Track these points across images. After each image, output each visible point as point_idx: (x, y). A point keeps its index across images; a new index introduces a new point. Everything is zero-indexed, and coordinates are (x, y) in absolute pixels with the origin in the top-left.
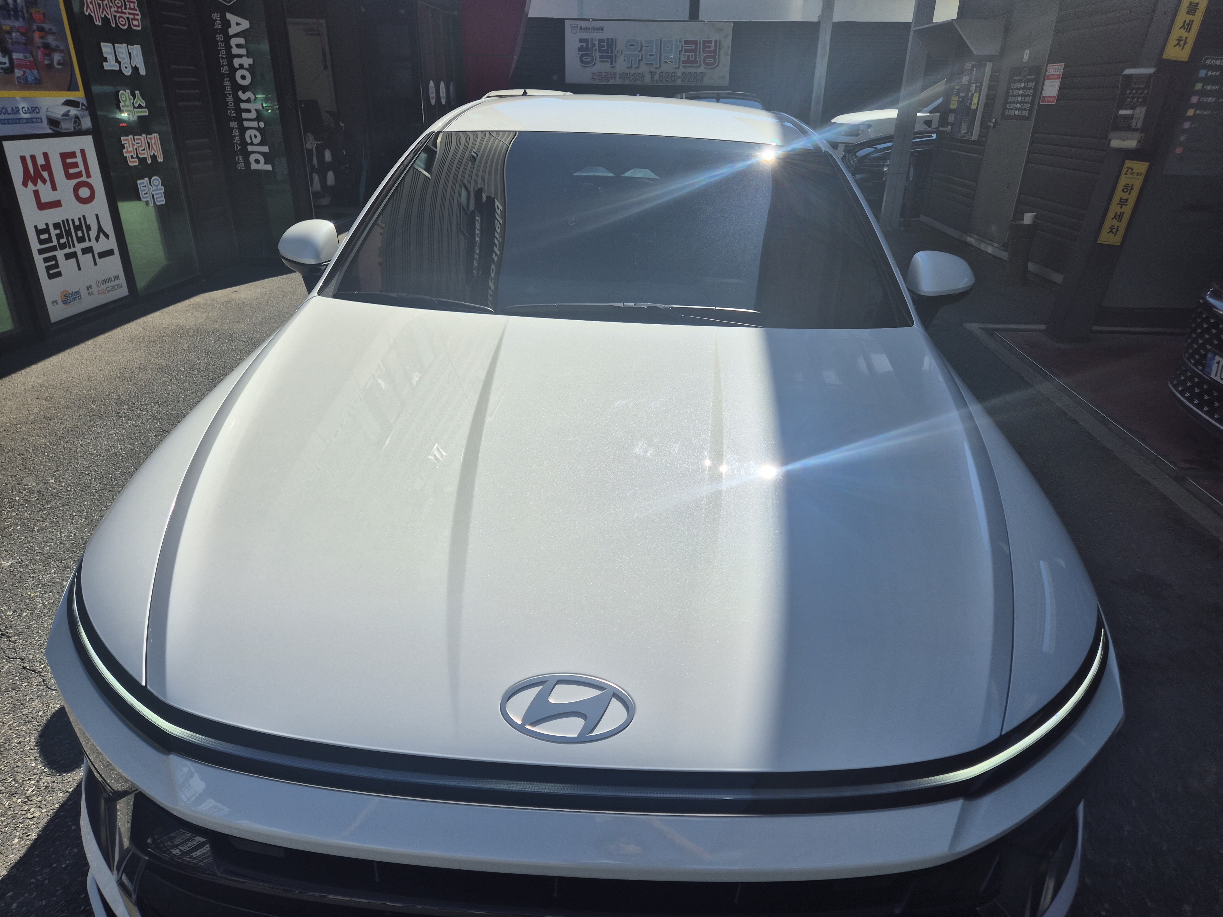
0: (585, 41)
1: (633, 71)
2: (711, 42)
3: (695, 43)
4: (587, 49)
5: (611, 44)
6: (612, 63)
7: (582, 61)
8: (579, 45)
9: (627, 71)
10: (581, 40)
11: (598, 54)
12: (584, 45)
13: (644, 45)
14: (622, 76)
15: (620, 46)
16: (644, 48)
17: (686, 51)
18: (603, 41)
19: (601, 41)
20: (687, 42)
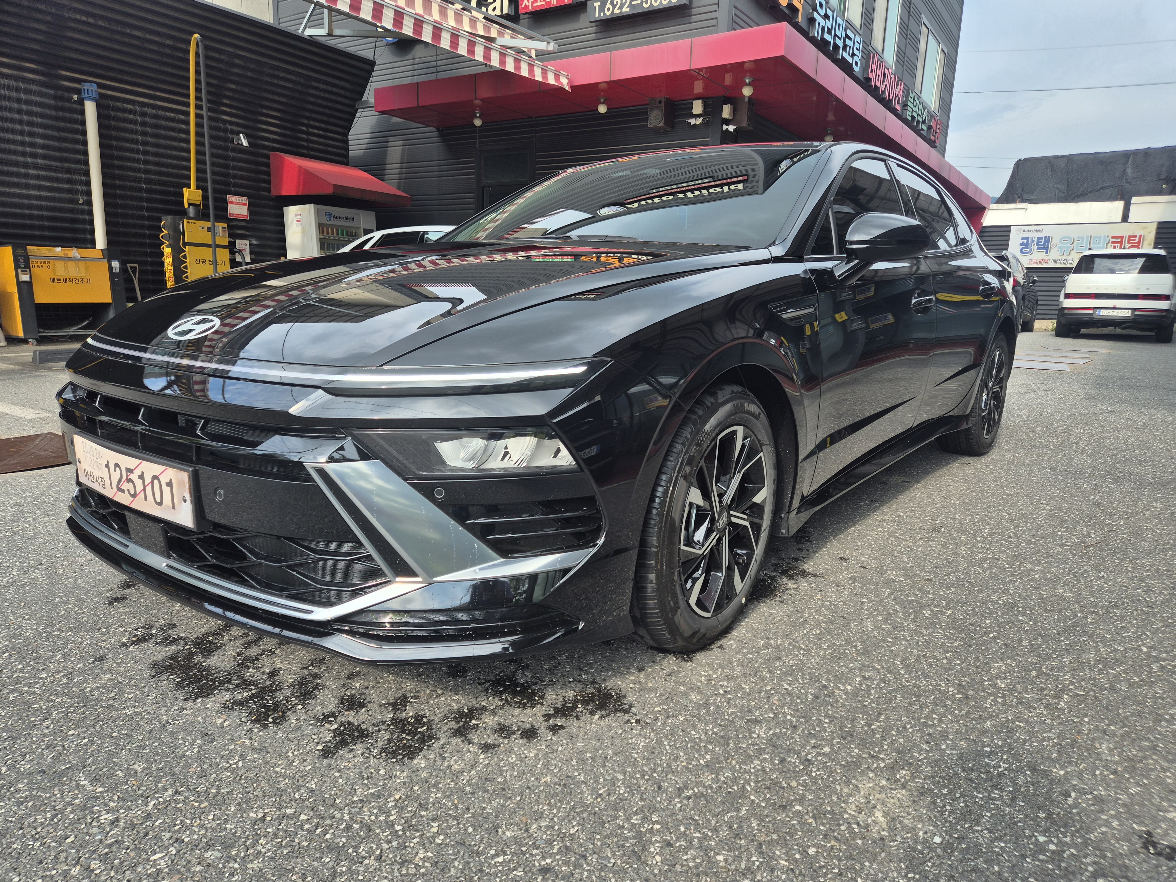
0: (1027, 239)
1: (1063, 258)
2: (1136, 236)
3: (1122, 237)
4: (1027, 244)
5: (1047, 240)
6: (1047, 252)
7: (1021, 252)
8: (1021, 242)
9: (1060, 258)
10: (1023, 239)
11: (1036, 247)
12: (1025, 241)
13: (1076, 239)
14: (1054, 261)
15: (1055, 241)
16: (1076, 242)
17: (1112, 243)
18: (1042, 238)
19: (1039, 238)
20: (1113, 237)
